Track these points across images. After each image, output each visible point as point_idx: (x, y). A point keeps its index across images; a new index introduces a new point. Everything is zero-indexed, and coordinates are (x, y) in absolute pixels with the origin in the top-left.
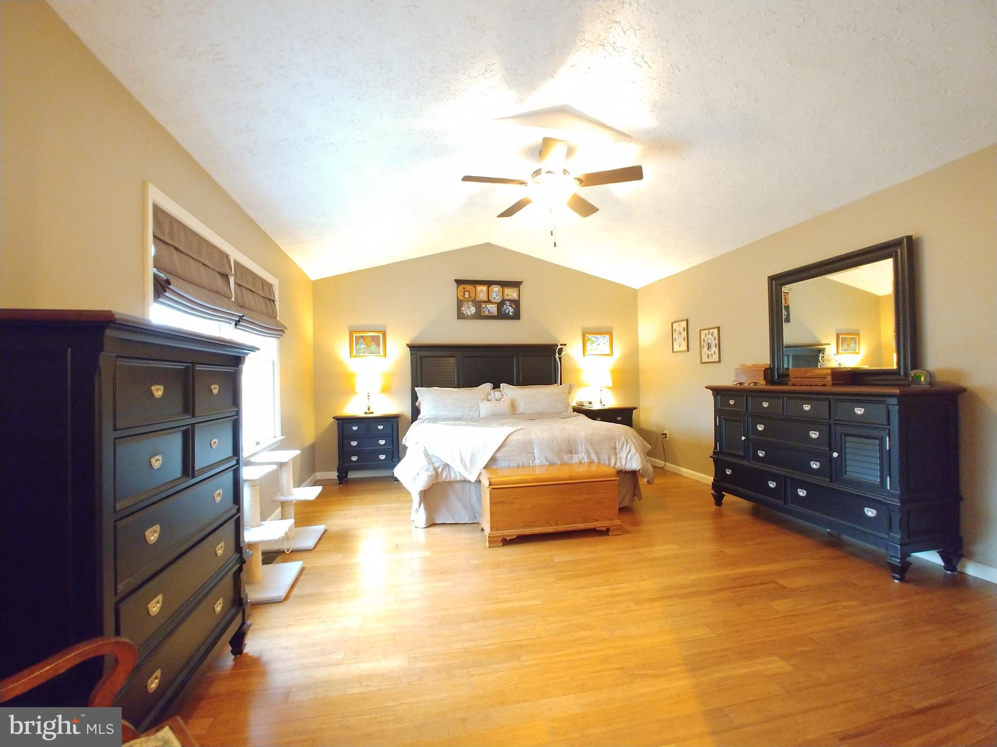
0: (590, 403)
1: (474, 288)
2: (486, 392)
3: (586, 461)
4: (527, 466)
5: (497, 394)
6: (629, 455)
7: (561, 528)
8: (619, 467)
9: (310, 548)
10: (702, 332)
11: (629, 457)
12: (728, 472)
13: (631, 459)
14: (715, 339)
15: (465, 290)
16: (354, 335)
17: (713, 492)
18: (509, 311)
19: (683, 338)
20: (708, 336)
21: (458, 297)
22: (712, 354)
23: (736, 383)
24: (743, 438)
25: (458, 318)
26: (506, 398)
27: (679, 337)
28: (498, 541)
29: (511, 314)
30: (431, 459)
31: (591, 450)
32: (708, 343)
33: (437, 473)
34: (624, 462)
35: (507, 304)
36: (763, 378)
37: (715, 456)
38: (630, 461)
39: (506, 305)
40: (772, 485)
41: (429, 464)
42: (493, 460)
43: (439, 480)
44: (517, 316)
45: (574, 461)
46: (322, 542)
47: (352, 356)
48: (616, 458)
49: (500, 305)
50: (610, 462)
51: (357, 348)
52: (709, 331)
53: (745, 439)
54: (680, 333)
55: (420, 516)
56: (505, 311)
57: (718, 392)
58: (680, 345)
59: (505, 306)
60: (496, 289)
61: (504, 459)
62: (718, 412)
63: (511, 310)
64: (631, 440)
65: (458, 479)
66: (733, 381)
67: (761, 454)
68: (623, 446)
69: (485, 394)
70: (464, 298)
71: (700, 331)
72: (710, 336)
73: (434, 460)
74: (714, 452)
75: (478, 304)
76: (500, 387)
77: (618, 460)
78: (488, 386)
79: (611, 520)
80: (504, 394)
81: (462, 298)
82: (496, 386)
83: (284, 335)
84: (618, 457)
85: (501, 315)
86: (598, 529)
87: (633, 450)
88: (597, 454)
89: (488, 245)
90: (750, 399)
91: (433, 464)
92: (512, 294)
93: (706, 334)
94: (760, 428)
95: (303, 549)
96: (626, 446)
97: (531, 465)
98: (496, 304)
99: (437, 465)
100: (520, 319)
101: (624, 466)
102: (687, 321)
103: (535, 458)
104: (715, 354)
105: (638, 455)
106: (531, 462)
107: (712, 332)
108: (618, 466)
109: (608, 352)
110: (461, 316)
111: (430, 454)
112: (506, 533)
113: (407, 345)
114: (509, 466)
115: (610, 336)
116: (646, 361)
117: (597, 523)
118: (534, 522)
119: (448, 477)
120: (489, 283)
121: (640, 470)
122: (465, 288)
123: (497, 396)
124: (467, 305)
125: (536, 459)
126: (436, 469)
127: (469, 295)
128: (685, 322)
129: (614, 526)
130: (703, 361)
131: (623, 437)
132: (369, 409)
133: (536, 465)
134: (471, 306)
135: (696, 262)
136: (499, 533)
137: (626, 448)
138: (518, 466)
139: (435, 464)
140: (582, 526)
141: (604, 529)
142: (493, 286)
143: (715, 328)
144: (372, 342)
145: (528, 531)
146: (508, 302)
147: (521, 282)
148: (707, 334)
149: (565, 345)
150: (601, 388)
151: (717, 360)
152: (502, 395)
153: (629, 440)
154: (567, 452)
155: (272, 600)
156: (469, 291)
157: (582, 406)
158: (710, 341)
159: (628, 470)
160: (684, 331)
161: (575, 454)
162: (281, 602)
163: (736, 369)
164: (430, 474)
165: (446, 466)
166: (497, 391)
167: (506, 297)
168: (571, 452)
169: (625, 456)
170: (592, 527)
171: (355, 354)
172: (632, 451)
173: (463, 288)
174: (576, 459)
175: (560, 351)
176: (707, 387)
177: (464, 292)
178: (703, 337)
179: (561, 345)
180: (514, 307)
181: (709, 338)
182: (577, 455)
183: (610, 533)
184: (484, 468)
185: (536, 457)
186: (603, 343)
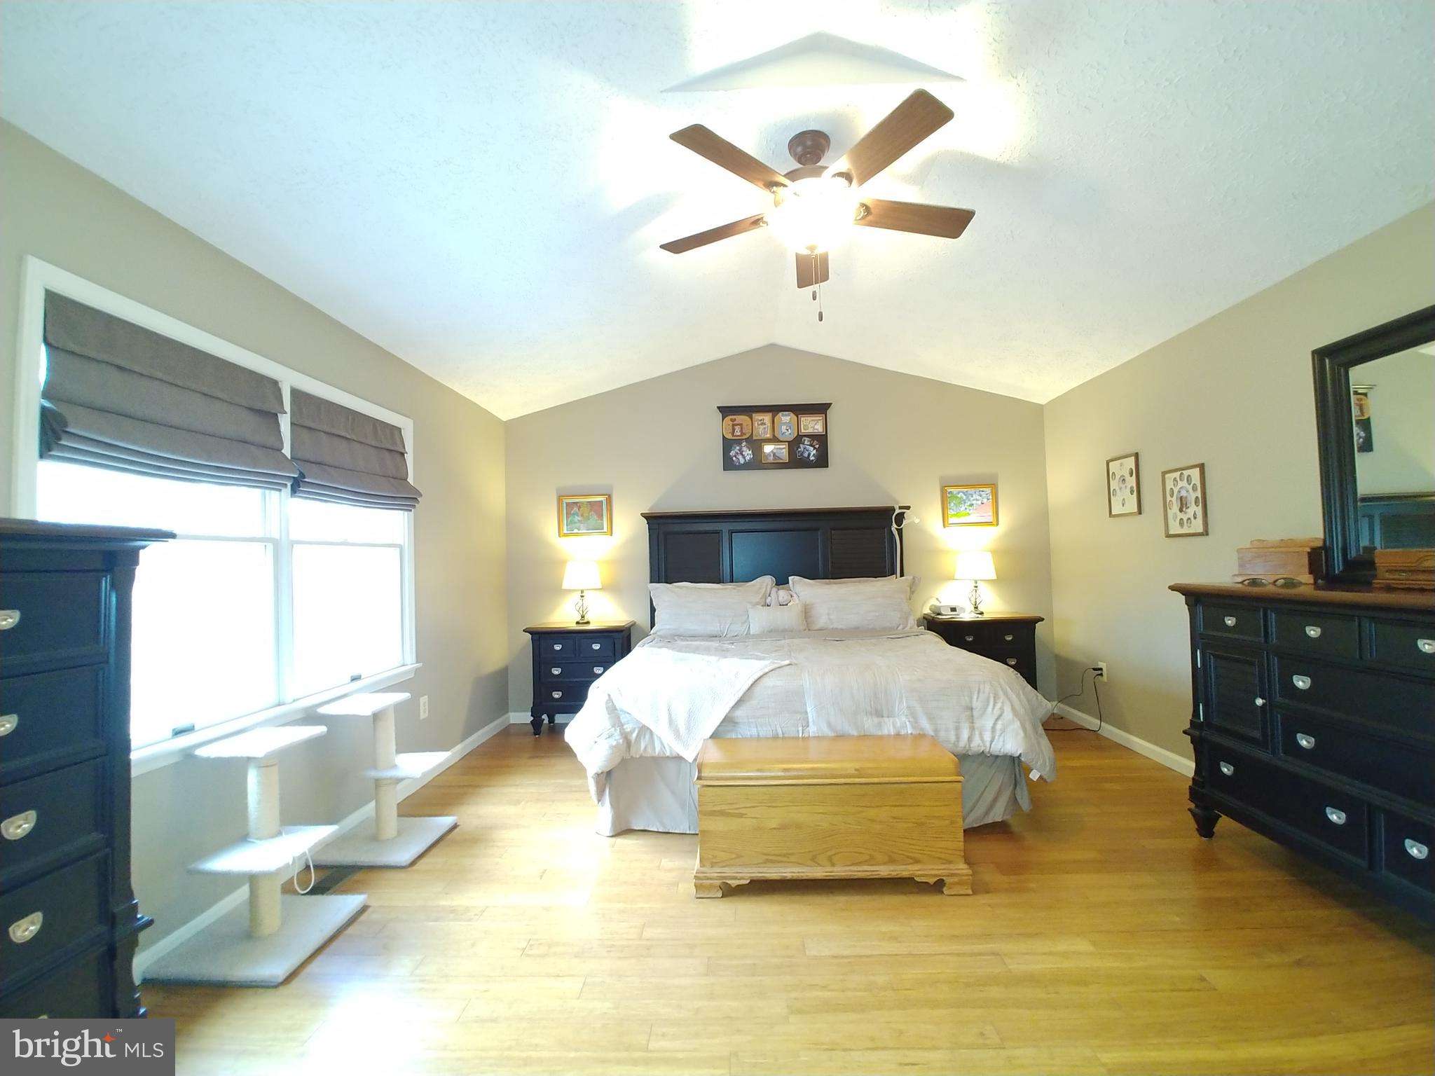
0: (953, 609)
1: (749, 419)
2: (763, 591)
3: (909, 732)
4: (793, 738)
5: (782, 594)
6: (1000, 722)
7: (840, 871)
8: (979, 746)
9: (404, 864)
10: (1167, 476)
11: (999, 727)
12: (1226, 770)
13: (1003, 731)
14: (1194, 489)
15: (735, 422)
16: (565, 501)
17: (1192, 806)
18: (809, 454)
19: (1129, 490)
20: (1180, 484)
21: (723, 435)
22: (1189, 519)
23: (1240, 579)
24: (1259, 702)
25: (724, 470)
26: (797, 602)
27: (1121, 489)
28: (715, 887)
29: (812, 458)
30: (618, 718)
31: (919, 709)
32: (1181, 498)
33: (628, 743)
34: (987, 737)
35: (806, 443)
36: (1307, 570)
37: (1197, 733)
38: (1000, 735)
39: (803, 444)
40: (1336, 817)
41: (613, 726)
42: (728, 721)
43: (635, 753)
44: (822, 461)
45: (885, 732)
46: (434, 850)
47: (562, 534)
48: (972, 729)
49: (794, 444)
50: (958, 738)
51: (569, 521)
52: (1182, 474)
53: (1264, 704)
54: (1124, 480)
55: (603, 815)
56: (802, 455)
57: (1197, 598)
58: (1125, 502)
59: (801, 445)
60: (786, 418)
61: (749, 723)
62: (1198, 641)
63: (812, 453)
64: (1006, 694)
65: (668, 754)
66: (1235, 575)
67: (1305, 742)
68: (988, 705)
69: (760, 596)
70: (733, 436)
71: (1164, 473)
72: (1184, 483)
73: (623, 718)
74: (1191, 721)
75: (756, 444)
76: (788, 583)
77: (977, 733)
78: (768, 580)
79: (950, 862)
80: (795, 595)
81: (729, 436)
82: (782, 581)
83: (416, 505)
84: (976, 725)
85: (796, 462)
86: (918, 879)
87: (1008, 714)
88: (931, 718)
89: (772, 347)
90: (1273, 617)
91: (623, 725)
92: (812, 425)
93: (1175, 479)
94: (1301, 683)
95: (393, 864)
96: (994, 705)
97: (800, 736)
98: (787, 443)
99: (628, 728)
100: (828, 467)
101: (988, 745)
102: (1137, 456)
103: (808, 722)
104: (1195, 518)
105: (1017, 724)
106: (800, 728)
107: (1189, 476)
108: (977, 744)
109: (989, 517)
110: (729, 465)
111: (618, 708)
112: (729, 871)
113: (644, 515)
114: (758, 735)
115: (992, 490)
116: (1062, 532)
117: (916, 867)
118: (785, 856)
119: (649, 750)
120: (775, 410)
121: (1020, 755)
122: (735, 420)
123: (780, 599)
124: (738, 448)
125: (811, 724)
126: (626, 737)
127: (741, 431)
128: (1133, 459)
129: (953, 875)
130: (1171, 532)
131: (987, 688)
132: (583, 617)
133: (809, 736)
134: (744, 449)
135: (1148, 342)
136: (713, 872)
137: (993, 709)
138: (776, 737)
139: (625, 727)
140: (884, 871)
141: (932, 881)
142: (781, 414)
143: (1195, 466)
144: (591, 511)
145: (773, 873)
146: (807, 439)
147: (828, 405)
148: (1178, 479)
149: (908, 508)
150: (976, 582)
151: (1201, 530)
152: (792, 596)
153: (1001, 693)
154: (871, 714)
155: (262, 981)
156: (741, 425)
157: (939, 614)
158: (1183, 493)
159: (997, 753)
160: (1131, 476)
161: (888, 717)
162: (276, 986)
163: (1239, 551)
164: (614, 743)
165: (644, 730)
166: (783, 589)
167: (803, 431)
168: (878, 714)
169: (989, 724)
170: (905, 874)
171: (565, 531)
172: (1005, 714)
173: (732, 420)
174: (889, 728)
175: (900, 518)
176: (1173, 588)
177: (733, 425)
178: (1169, 485)
179: (900, 508)
180: (817, 446)
181: (1181, 488)
182: (891, 719)
183: (945, 890)
184: (711, 737)
185: (810, 720)
186: (979, 502)
